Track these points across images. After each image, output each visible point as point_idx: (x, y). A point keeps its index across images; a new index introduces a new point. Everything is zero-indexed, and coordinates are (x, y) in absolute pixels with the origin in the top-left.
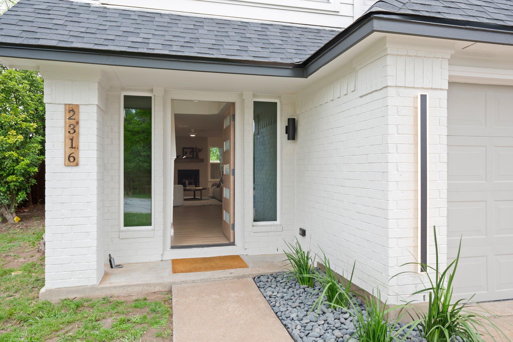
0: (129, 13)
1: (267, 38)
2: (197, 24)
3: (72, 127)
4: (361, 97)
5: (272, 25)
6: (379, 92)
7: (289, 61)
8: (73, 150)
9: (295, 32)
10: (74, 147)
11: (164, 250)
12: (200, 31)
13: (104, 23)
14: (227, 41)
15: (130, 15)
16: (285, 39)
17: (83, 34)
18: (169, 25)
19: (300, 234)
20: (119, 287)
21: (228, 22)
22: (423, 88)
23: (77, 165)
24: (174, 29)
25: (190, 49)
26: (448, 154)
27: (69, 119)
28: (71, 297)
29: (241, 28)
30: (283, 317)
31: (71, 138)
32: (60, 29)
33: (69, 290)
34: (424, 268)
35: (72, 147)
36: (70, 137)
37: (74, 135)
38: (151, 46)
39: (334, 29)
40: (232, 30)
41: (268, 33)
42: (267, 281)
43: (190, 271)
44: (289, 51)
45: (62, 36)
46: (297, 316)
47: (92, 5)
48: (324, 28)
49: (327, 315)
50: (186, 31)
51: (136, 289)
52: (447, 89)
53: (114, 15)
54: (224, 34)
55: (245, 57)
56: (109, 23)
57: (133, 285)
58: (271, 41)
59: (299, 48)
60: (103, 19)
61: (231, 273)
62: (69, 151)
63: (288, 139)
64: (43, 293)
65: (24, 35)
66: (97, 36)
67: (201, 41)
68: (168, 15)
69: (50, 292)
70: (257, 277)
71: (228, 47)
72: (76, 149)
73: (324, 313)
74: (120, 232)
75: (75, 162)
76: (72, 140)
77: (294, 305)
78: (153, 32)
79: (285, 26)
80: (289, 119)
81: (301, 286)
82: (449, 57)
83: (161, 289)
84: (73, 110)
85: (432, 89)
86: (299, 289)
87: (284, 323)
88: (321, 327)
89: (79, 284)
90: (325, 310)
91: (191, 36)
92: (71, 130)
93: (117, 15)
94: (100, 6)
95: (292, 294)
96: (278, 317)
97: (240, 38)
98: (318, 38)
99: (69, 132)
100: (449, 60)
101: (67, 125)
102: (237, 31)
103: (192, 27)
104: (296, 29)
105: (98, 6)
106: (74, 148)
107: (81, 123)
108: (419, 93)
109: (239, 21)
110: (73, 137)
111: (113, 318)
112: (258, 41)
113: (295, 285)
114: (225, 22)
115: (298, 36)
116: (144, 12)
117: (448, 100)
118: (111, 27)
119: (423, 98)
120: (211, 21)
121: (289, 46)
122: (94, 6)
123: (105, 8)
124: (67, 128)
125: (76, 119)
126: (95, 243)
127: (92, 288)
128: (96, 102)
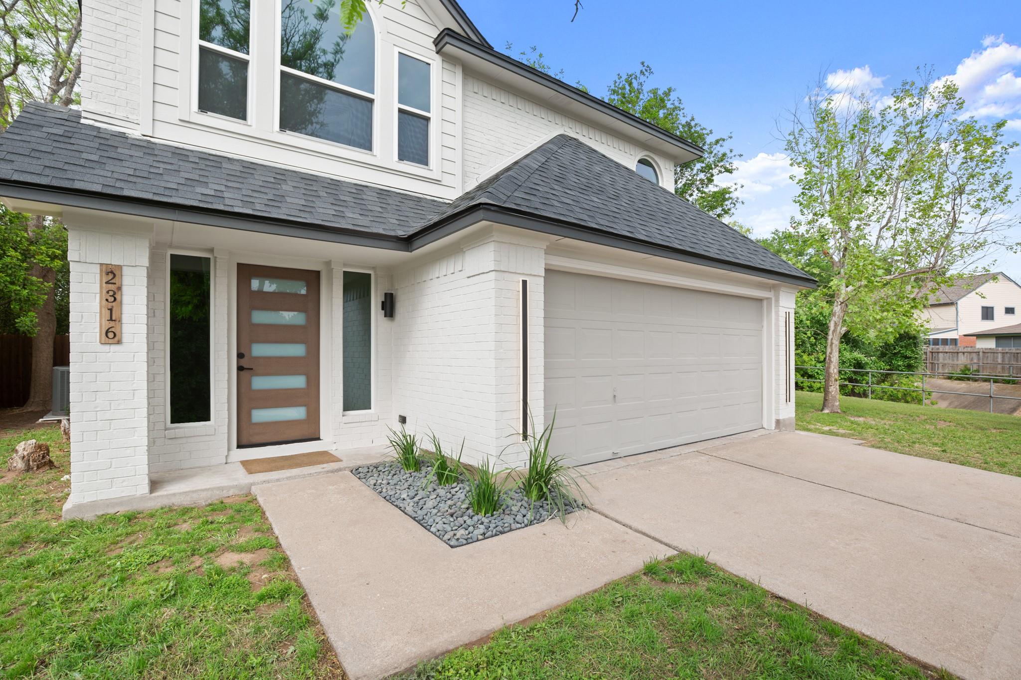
0: (186, 153)
1: (364, 203)
2: (278, 176)
3: (111, 293)
4: (468, 277)
5: (367, 187)
6: (485, 275)
7: (392, 233)
8: (112, 324)
9: (394, 198)
10: (114, 318)
11: (229, 450)
12: (284, 187)
13: (155, 164)
14: (318, 203)
15: (188, 156)
16: (384, 206)
17: (132, 177)
18: (243, 175)
19: (399, 421)
20: (180, 493)
21: (315, 178)
22: (523, 274)
23: (119, 342)
24: (251, 181)
25: (277, 210)
26: (545, 334)
27: (106, 283)
28: (112, 511)
29: (333, 187)
30: (393, 499)
31: (110, 308)
32: (97, 167)
33: (109, 503)
34: (525, 437)
35: (111, 319)
36: (108, 306)
37: (114, 303)
38: (227, 202)
39: (435, 199)
40: (322, 189)
41: (364, 197)
42: (368, 472)
43: (271, 471)
44: (391, 221)
45: (105, 178)
46: (408, 496)
47: (129, 136)
48: (425, 196)
49: (438, 491)
50: (265, 184)
51: (203, 495)
52: (544, 275)
53: (165, 154)
54: (313, 193)
55: (343, 225)
56: (162, 165)
57: (199, 490)
58: (370, 207)
59: (401, 218)
60: (152, 158)
61: (323, 468)
62: (106, 325)
63: (385, 316)
64: (67, 511)
65: (47, 172)
66: (152, 182)
67: (289, 200)
68: (238, 160)
69: (79, 507)
70: (354, 470)
71: (321, 210)
72: (117, 322)
73: (435, 490)
74: (165, 430)
75: (116, 339)
76: (111, 310)
77: (403, 488)
78: (224, 182)
79: (382, 190)
80: (386, 294)
81: (406, 472)
82: (545, 248)
83: (237, 492)
84: (112, 272)
85: (531, 275)
86: (405, 474)
87: (395, 504)
88: (434, 501)
89: (123, 495)
90: (436, 487)
91: (274, 192)
92: (110, 297)
93: (170, 155)
94: (140, 138)
95: (398, 480)
96: (387, 501)
97: (334, 201)
98: (420, 208)
99: (107, 300)
100: (545, 250)
101: (104, 292)
102: (329, 191)
103: (272, 180)
104: (395, 194)
105: (138, 138)
106: (114, 321)
107: (124, 289)
108: (521, 278)
109: (328, 178)
110: (112, 307)
111: (188, 523)
112: (355, 205)
113: (400, 472)
114: (312, 178)
115: (399, 204)
116: (206, 153)
117: (545, 286)
118: (167, 171)
119: (525, 283)
120: (294, 174)
121: (390, 215)
122: (133, 137)
123: (149, 142)
124: (104, 295)
125: (117, 283)
126: (145, 441)
127: (142, 498)
128: (146, 262)
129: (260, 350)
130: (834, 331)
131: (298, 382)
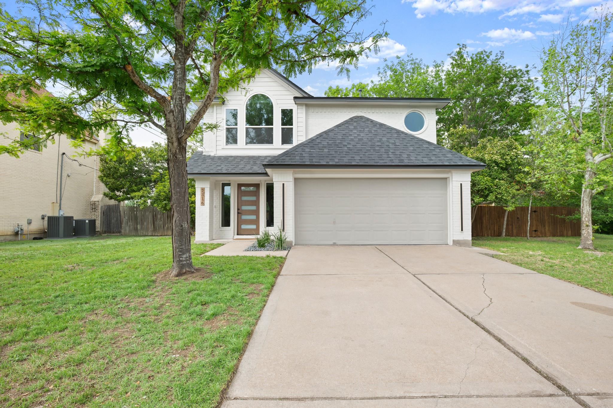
11: (234, 235)
13: (212, 163)
20: (216, 242)
22: (283, 181)
23: (204, 205)
38: (222, 170)
52: (292, 181)
62: (202, 201)
65: (190, 170)
66: (209, 168)
68: (234, 156)
69: (197, 241)
72: (204, 200)
74: (220, 228)
76: (203, 197)
78: (226, 164)
84: (203, 189)
85: (286, 181)
89: (204, 240)
92: (203, 195)
101: (201, 194)
107: (205, 193)
117: (293, 184)
119: (283, 184)
123: (215, 156)
125: (204, 191)
126: (208, 228)
127: (208, 241)
128: (209, 186)
129: (244, 208)
130: (585, 191)
131: (254, 217)
